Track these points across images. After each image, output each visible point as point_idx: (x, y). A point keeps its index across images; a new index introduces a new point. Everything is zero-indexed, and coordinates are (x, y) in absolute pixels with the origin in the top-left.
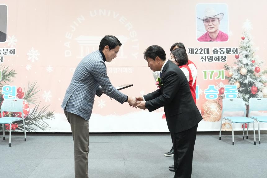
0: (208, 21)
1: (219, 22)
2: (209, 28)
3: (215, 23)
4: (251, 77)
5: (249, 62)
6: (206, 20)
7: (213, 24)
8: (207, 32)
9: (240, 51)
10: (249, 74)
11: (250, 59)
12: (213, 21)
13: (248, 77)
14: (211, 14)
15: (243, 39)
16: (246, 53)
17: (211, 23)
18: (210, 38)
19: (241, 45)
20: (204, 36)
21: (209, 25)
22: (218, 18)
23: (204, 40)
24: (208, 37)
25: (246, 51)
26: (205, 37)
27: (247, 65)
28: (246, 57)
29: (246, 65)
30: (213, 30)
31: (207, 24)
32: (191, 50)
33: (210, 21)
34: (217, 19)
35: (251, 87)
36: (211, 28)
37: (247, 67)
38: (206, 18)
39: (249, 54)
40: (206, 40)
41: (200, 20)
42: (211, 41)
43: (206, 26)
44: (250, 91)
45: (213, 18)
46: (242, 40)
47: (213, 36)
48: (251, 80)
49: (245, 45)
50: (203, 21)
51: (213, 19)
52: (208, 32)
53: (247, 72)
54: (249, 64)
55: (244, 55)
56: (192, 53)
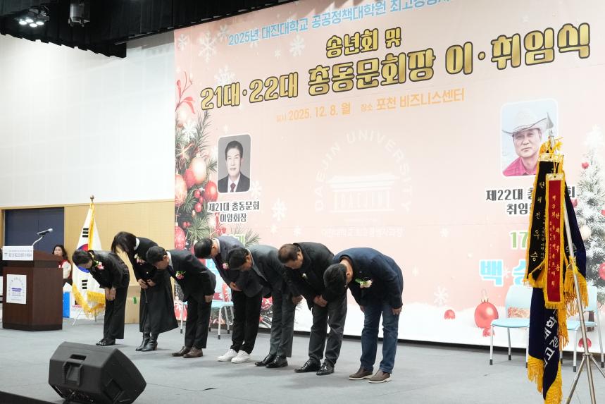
0: (520, 137)
1: (540, 137)
2: (522, 150)
3: (533, 139)
4: (600, 245)
5: (598, 213)
6: (518, 135)
7: (530, 141)
8: (518, 157)
9: (580, 193)
10: (596, 239)
11: (599, 206)
12: (529, 135)
13: (593, 243)
14: (526, 123)
15: (585, 166)
16: (590, 195)
17: (526, 140)
18: (526, 169)
19: (582, 179)
20: (514, 165)
21: (522, 144)
22: (538, 129)
23: (514, 173)
24: (521, 167)
25: (592, 191)
26: (514, 168)
27: (592, 220)
28: (591, 204)
29: (590, 220)
30: (530, 153)
31: (519, 142)
32: (491, 193)
33: (526, 136)
34: (536, 132)
35: (599, 265)
36: (526, 150)
37: (592, 224)
38: (518, 130)
39: (597, 197)
40: (517, 172)
41: (507, 134)
42: (525, 174)
43: (517, 146)
44: (597, 274)
45: (531, 130)
46: (583, 170)
47: (528, 164)
48: (599, 250)
49: (589, 180)
50: (513, 136)
51: (530, 132)
52: (521, 156)
53: (592, 235)
54: (596, 218)
55: (587, 199)
56: (493, 200)
